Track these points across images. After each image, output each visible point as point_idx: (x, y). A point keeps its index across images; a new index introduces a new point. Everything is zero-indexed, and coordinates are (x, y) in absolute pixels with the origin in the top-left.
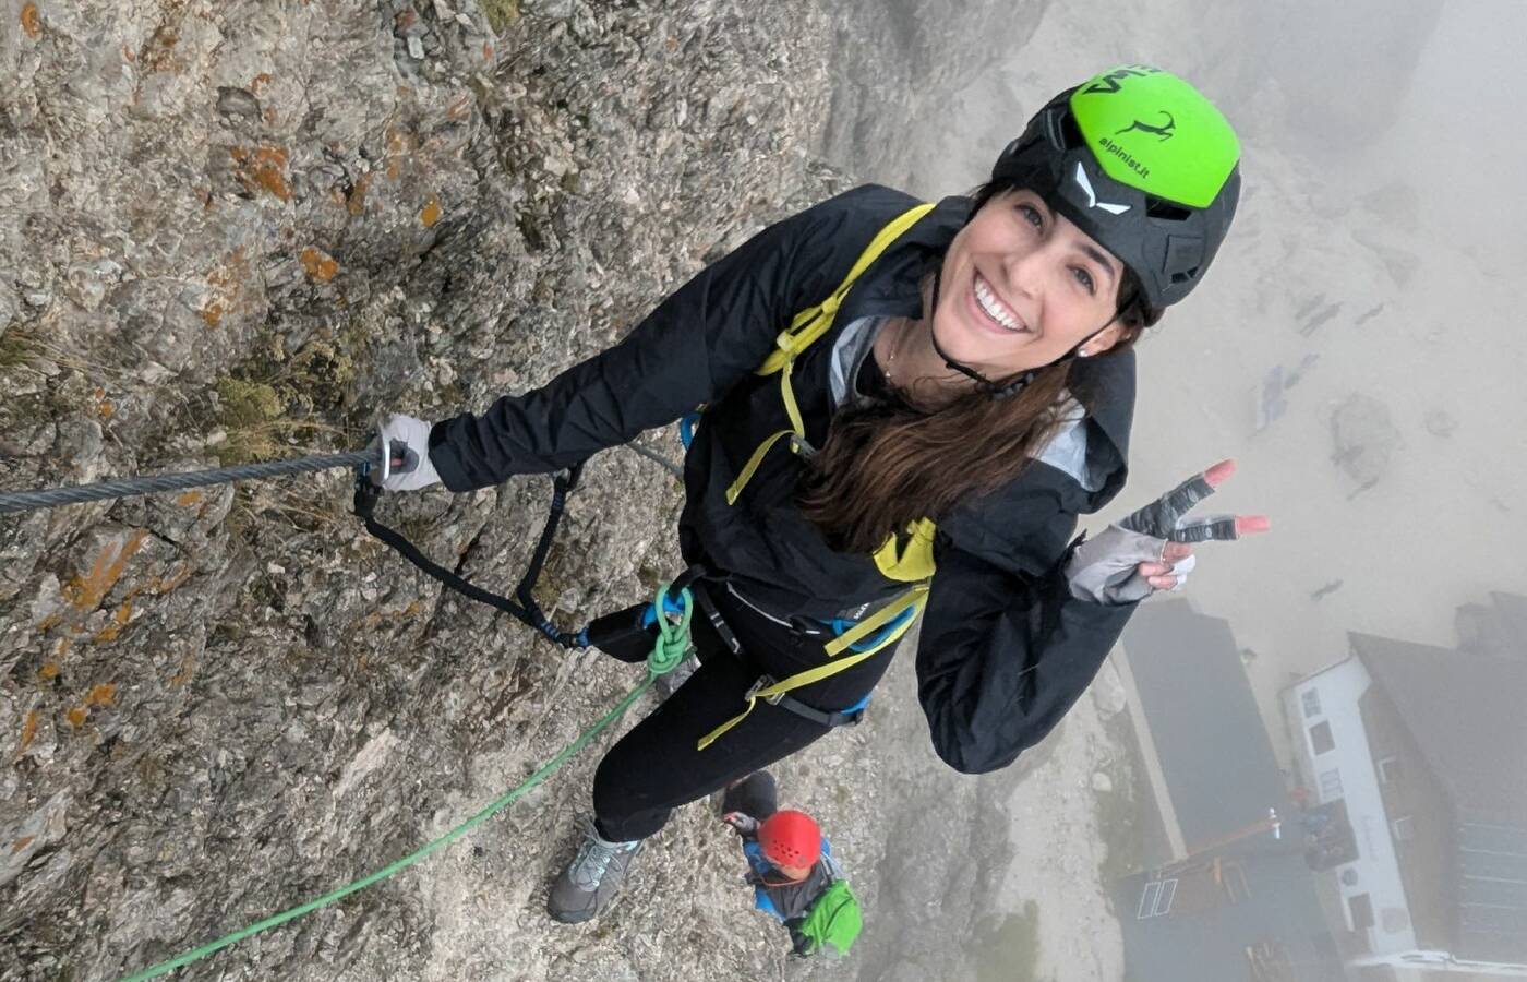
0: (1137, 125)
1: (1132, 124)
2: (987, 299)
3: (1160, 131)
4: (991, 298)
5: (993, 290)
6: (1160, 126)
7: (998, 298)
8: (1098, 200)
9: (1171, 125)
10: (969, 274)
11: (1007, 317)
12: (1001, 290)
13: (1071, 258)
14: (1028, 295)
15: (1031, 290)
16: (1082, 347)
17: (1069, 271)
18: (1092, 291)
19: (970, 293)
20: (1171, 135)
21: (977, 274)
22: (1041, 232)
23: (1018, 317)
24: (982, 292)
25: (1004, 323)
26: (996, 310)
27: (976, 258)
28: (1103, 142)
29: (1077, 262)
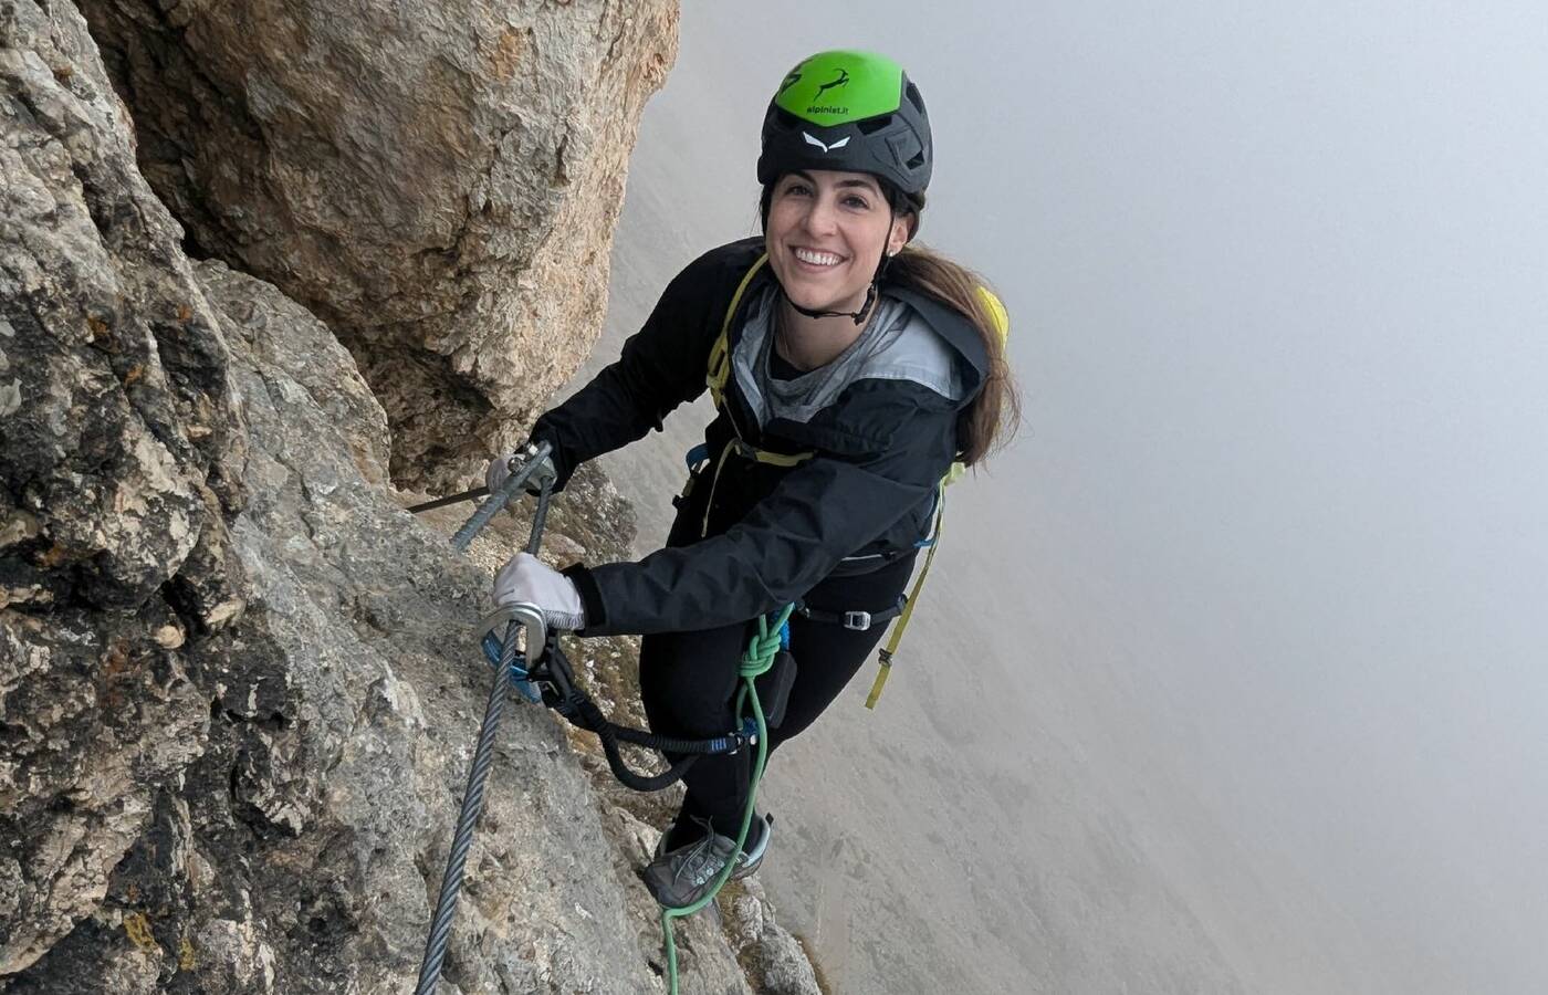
0: (823, 87)
1: (819, 89)
2: (810, 257)
3: (840, 82)
4: (810, 255)
5: (807, 249)
6: (839, 77)
7: (814, 251)
8: (827, 145)
9: (845, 74)
10: (788, 253)
11: (828, 258)
12: (812, 245)
13: (838, 196)
14: (830, 235)
15: (828, 230)
16: (888, 250)
17: (843, 206)
18: (866, 207)
19: (798, 261)
20: (847, 80)
21: (793, 249)
22: (811, 196)
23: (835, 254)
24: (802, 255)
25: (829, 263)
26: (818, 258)
27: (786, 239)
28: (809, 110)
29: (845, 195)
